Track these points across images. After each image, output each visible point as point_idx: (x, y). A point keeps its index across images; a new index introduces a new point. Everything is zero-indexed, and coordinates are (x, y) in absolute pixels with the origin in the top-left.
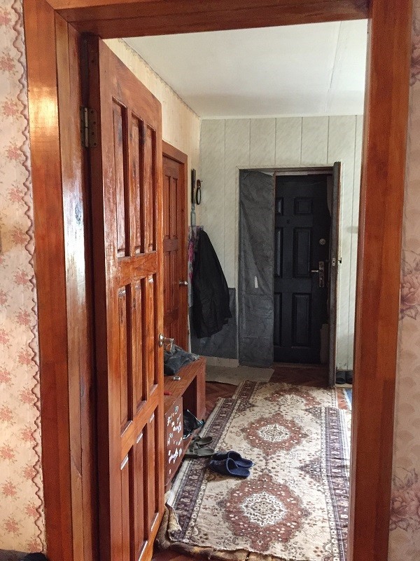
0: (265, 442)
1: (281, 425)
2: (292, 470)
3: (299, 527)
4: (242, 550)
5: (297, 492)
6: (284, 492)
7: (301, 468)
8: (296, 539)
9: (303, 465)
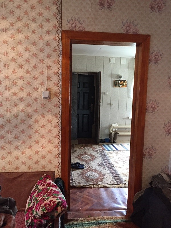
0: (85, 160)
1: (87, 155)
2: (96, 166)
3: (103, 178)
4: (91, 184)
5: (100, 171)
6: (96, 171)
7: (98, 165)
8: (104, 181)
9: (98, 164)
